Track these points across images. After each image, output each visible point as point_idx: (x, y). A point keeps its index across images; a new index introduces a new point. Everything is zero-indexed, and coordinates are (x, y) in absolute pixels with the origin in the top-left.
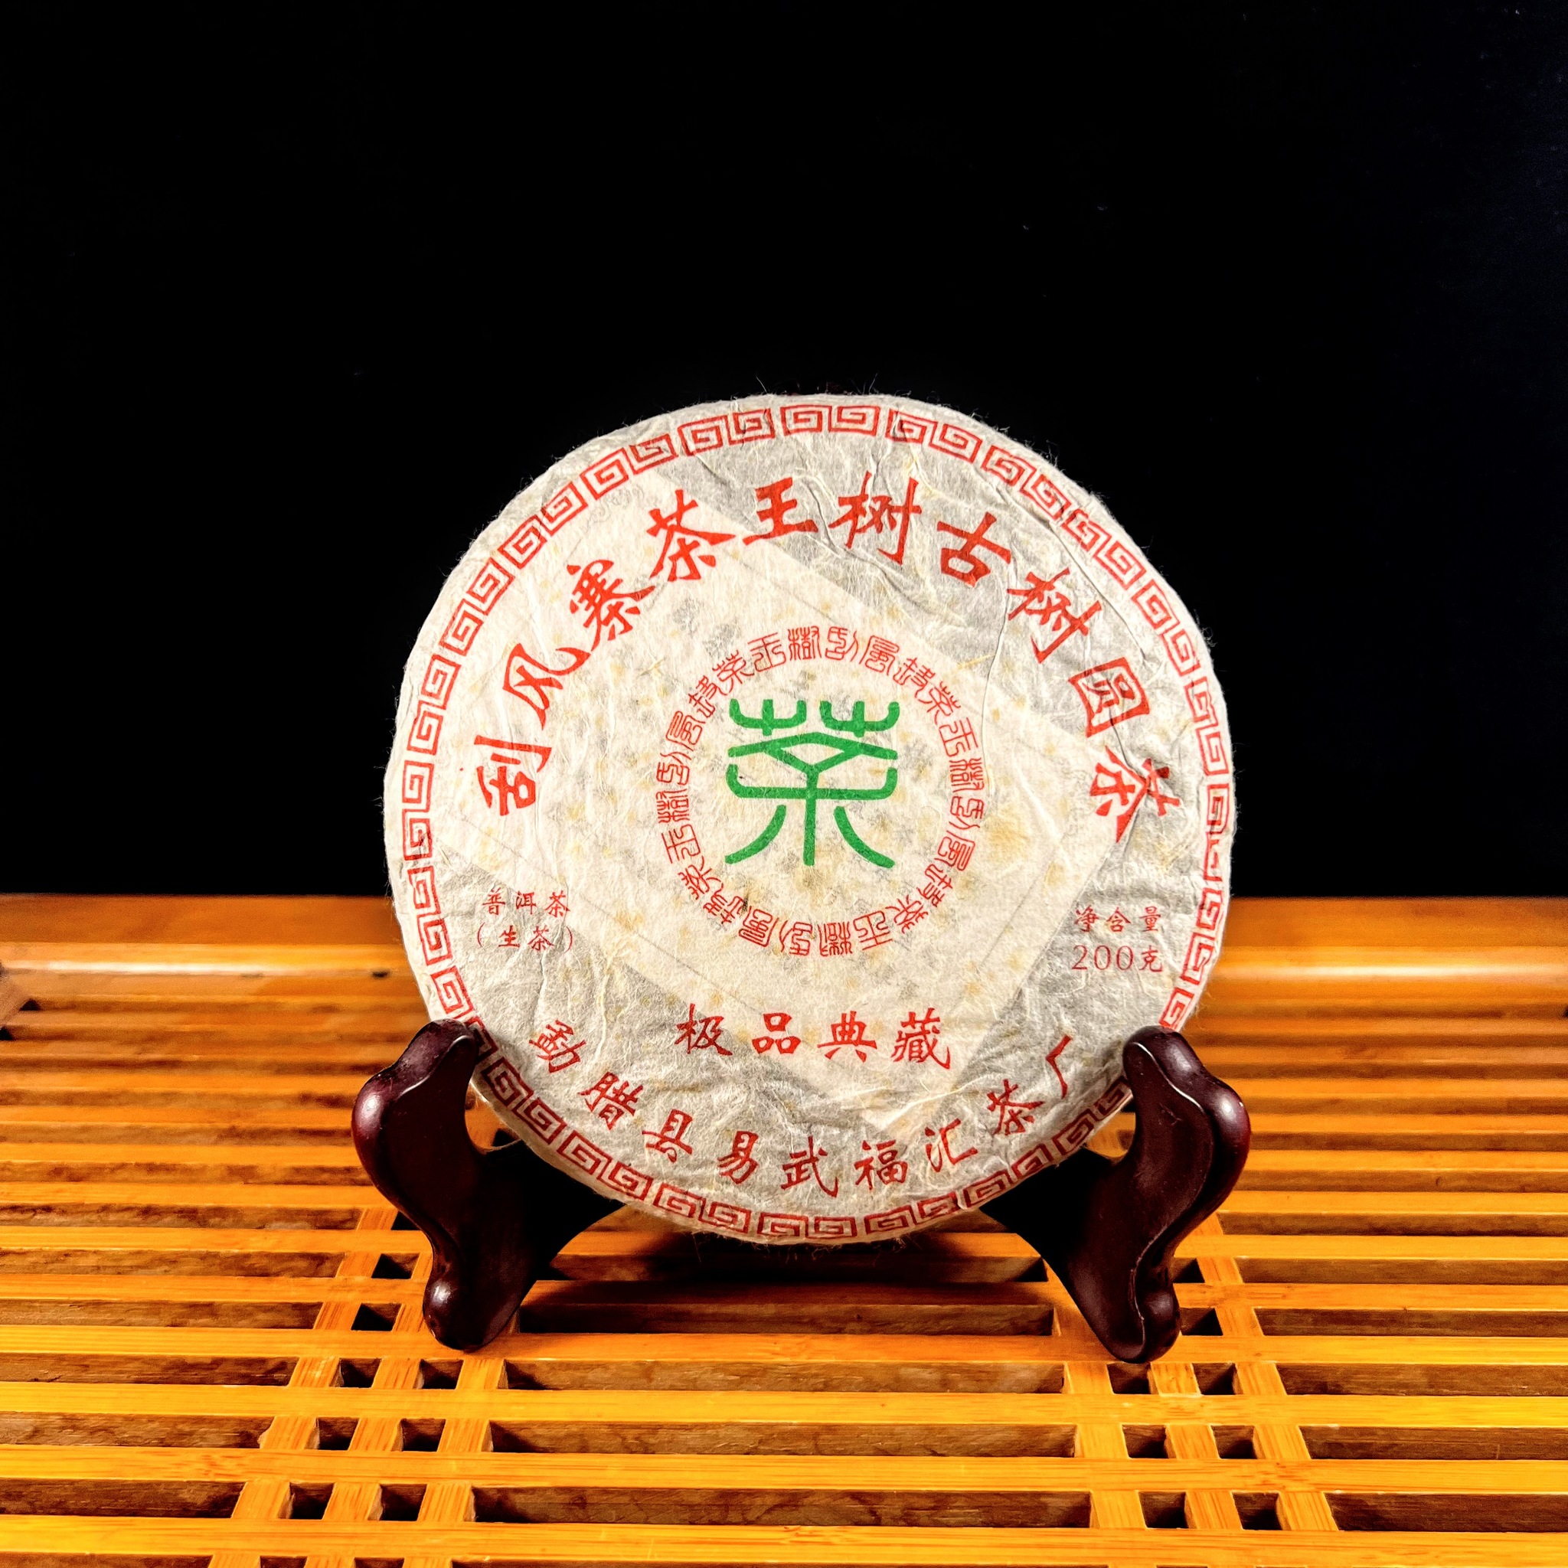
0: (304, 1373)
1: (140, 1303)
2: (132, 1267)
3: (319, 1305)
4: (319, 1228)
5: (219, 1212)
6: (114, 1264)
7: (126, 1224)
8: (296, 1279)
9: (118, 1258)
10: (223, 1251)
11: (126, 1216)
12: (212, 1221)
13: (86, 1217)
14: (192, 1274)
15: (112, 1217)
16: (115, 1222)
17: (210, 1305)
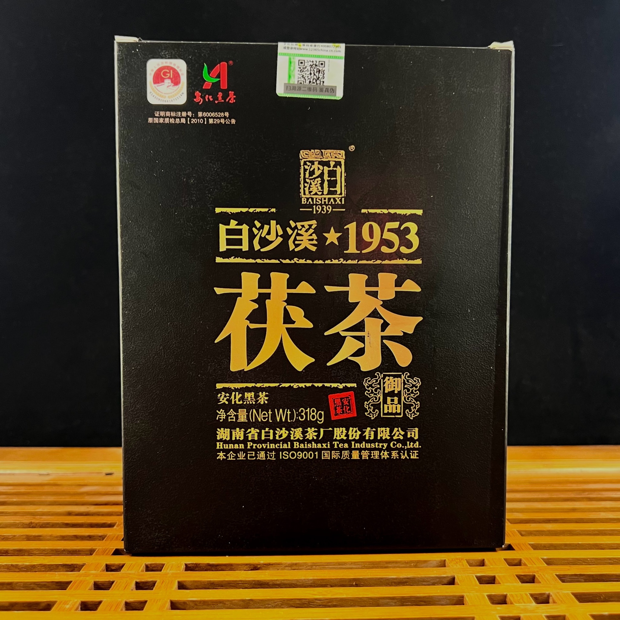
0: (60, 606)
3: (71, 582)
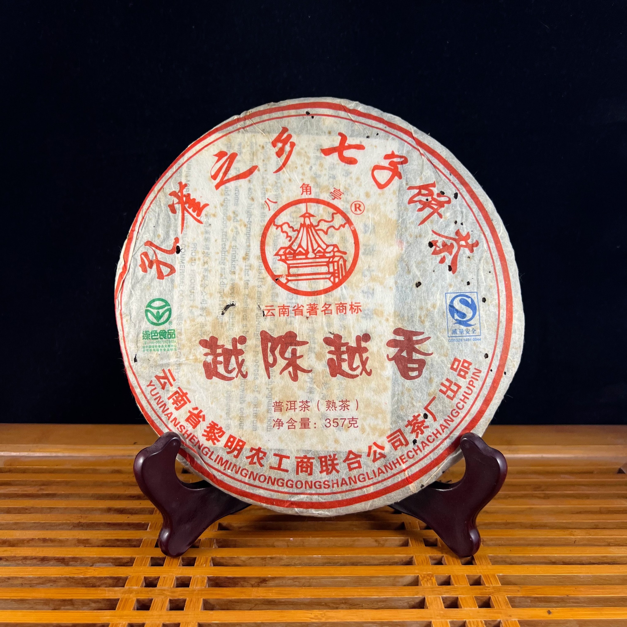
1: (41, 600)
2: (36, 584)
3: (118, 599)
4: (116, 566)
5: (74, 559)
6: (30, 583)
7: (34, 565)
8: (108, 588)
9: (31, 580)
10: (75, 576)
11: (35, 561)
12: (71, 563)
13: (17, 562)
14: (63, 586)
15: (28, 562)
16: (29, 564)
17: (71, 600)
